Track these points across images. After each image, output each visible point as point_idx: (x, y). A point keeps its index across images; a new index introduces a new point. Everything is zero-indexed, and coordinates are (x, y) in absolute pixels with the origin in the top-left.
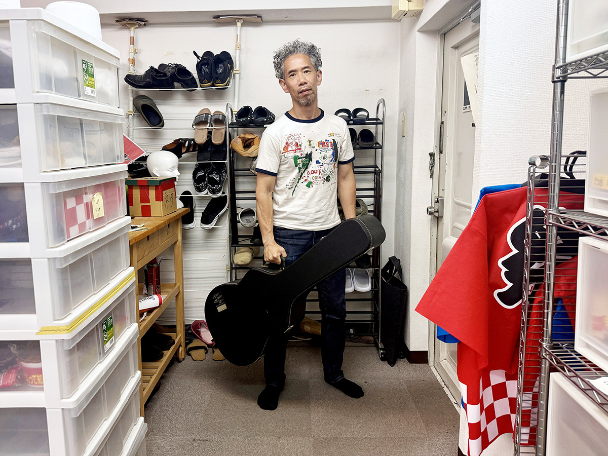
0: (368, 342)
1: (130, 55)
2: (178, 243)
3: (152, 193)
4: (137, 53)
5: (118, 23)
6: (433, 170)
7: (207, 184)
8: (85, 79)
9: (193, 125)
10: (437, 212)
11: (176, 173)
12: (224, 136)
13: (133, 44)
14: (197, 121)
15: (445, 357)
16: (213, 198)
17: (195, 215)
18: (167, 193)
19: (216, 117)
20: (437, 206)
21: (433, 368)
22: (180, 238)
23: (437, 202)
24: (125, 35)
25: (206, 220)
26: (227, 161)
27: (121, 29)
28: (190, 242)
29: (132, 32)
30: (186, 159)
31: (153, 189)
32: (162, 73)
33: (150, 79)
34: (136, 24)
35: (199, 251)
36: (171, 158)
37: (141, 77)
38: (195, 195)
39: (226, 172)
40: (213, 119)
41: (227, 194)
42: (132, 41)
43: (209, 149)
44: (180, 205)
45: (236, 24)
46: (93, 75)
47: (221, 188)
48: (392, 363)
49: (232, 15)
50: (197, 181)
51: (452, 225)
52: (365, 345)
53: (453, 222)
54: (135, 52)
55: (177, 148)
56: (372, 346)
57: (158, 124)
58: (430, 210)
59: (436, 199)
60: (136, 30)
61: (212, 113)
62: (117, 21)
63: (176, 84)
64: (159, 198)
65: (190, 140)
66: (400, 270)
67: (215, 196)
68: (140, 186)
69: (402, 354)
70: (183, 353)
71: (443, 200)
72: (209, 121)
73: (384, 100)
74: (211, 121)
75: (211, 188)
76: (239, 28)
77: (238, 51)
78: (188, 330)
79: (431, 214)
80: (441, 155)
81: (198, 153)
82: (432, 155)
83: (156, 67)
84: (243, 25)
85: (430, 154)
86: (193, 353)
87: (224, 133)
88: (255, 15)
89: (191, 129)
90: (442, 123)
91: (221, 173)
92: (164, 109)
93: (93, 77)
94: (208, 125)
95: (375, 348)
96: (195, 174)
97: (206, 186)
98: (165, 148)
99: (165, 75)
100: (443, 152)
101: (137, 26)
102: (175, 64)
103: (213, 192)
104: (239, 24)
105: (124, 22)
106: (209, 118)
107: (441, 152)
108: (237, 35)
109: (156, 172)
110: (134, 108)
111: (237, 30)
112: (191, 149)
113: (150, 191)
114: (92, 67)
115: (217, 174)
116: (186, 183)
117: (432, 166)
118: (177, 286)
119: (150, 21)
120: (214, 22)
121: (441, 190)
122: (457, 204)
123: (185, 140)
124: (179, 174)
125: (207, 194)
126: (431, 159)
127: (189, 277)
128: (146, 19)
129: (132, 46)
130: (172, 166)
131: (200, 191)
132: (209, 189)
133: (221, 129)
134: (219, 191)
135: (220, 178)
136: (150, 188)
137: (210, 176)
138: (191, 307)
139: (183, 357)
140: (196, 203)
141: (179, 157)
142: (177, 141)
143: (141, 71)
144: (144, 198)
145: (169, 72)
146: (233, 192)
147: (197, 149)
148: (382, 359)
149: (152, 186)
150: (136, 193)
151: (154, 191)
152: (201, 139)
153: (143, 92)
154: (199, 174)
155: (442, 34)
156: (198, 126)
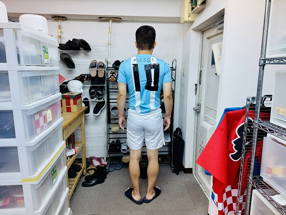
0: (167, 164)
1: (58, 34)
2: (83, 123)
3: (72, 101)
4: (62, 33)
5: (53, 18)
6: (197, 91)
7: (96, 95)
8: (44, 55)
9: (89, 68)
10: (198, 110)
11: (81, 91)
12: (104, 73)
13: (60, 29)
14: (91, 66)
15: (200, 171)
16: (98, 102)
17: (90, 109)
18: (78, 101)
19: (100, 64)
20: (198, 107)
21: (194, 175)
22: (83, 121)
23: (198, 105)
24: (56, 24)
25: (96, 111)
26: (105, 85)
27: (54, 21)
28: (88, 121)
29: (59, 23)
30: (86, 84)
31: (72, 99)
32: (74, 43)
33: (68, 46)
34: (61, 19)
35: (92, 125)
36: (79, 84)
37: (64, 45)
38: (90, 100)
39: (105, 90)
40: (98, 65)
41: (106, 100)
42: (60, 27)
43: (97, 79)
44: (83, 105)
45: (109, 21)
46: (48, 53)
47: (103, 97)
48: (177, 174)
49: (107, 17)
50: (91, 94)
51: (204, 116)
52: (166, 165)
53: (205, 114)
54: (61, 32)
55: (81, 78)
56: (168, 166)
57: (73, 67)
58: (195, 109)
59: (198, 104)
60: (61, 22)
61: (98, 62)
62: (52, 17)
63: (81, 48)
64: (75, 103)
65: (87, 75)
66: (181, 133)
67: (100, 101)
68: (66, 98)
69: (181, 169)
70: (85, 172)
71: (200, 105)
72: (97, 66)
73: (176, 60)
74: (98, 66)
75: (98, 97)
76: (111, 23)
77: (110, 34)
78: (87, 161)
79: (195, 110)
80: (200, 85)
81: (92, 81)
82: (196, 85)
83: (71, 40)
84: (112, 22)
85: (195, 84)
86: (90, 171)
87: (104, 72)
88: (118, 18)
89: (88, 70)
90: (201, 71)
91: (103, 90)
92: (75, 60)
93: (48, 54)
94: (97, 68)
95: (170, 167)
96: (90, 90)
97: (95, 96)
98: (76, 79)
99: (76, 44)
100: (201, 84)
101: (62, 20)
102: (81, 39)
103: (99, 99)
104: (111, 21)
105: (56, 18)
106: (97, 65)
107: (200, 84)
108: (110, 26)
109: (72, 90)
110: (61, 59)
111: (110, 24)
112: (88, 79)
113: (70, 100)
114: (47, 49)
115: (100, 91)
116: (86, 95)
117: (196, 89)
118: (82, 143)
119: (68, 18)
120: (99, 20)
121: (200, 100)
122: (207, 107)
123: (85, 75)
124: (83, 91)
125: (96, 100)
126: (196, 86)
127: (87, 137)
128: (66, 17)
129: (59, 29)
130: (79, 88)
131: (93, 98)
132: (97, 98)
133: (102, 70)
134: (101, 99)
135: (102, 93)
136: (70, 99)
137: (98, 92)
138: (88, 150)
139: (85, 174)
140: (90, 103)
141: (83, 82)
142: (81, 75)
143: (64, 42)
144: (68, 104)
145: (77, 43)
146: (108, 99)
147: (91, 79)
148: (173, 172)
149: (72, 98)
150: (64, 101)
151: (73, 100)
152: (94, 74)
153: (65, 52)
154: (92, 91)
155: (202, 32)
156: (92, 68)
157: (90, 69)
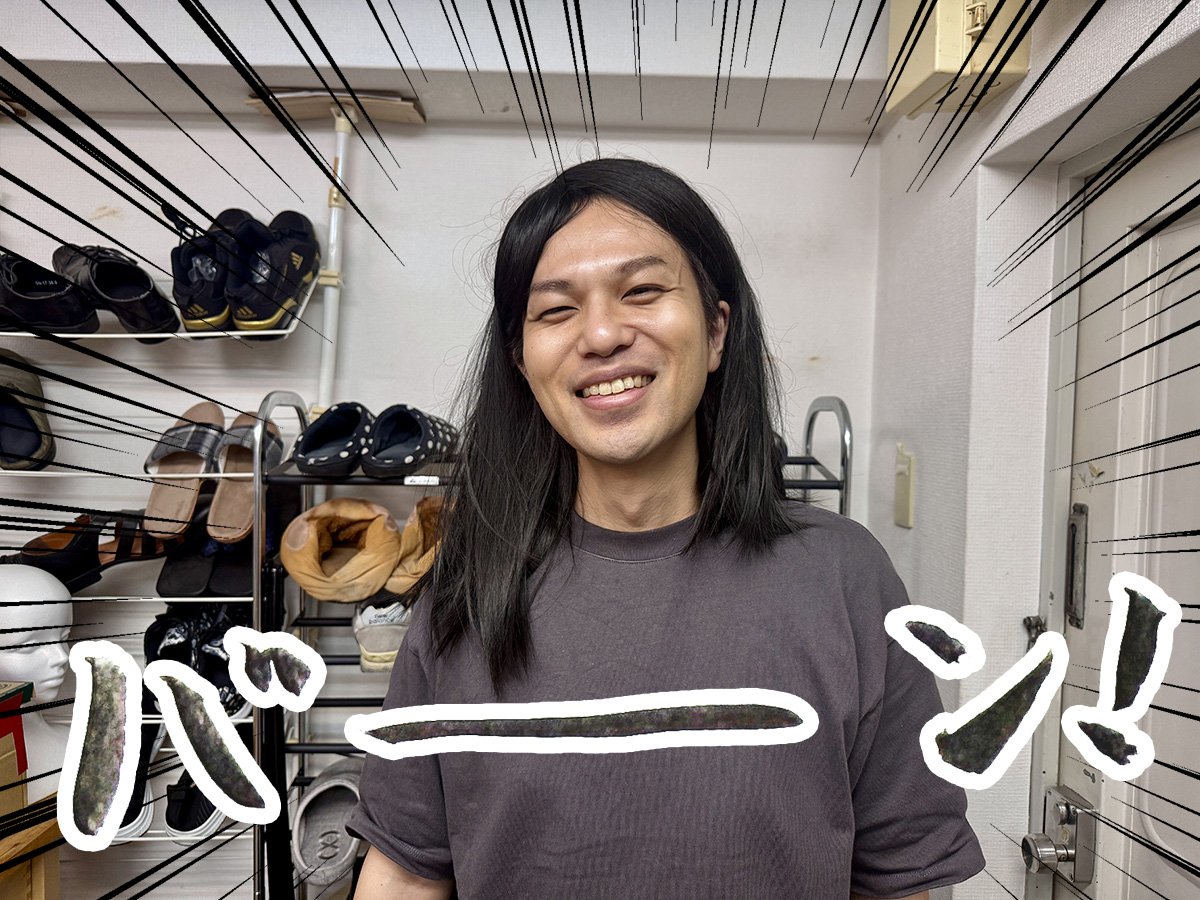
9: (148, 465)
14: (165, 449)
19: (233, 438)
20: (1063, 836)
32: (55, 278)
40: (224, 444)
43: (210, 550)
45: (332, 124)
49: (311, 90)
57: (29, 455)
58: (1040, 851)
59: (1062, 808)
61: (228, 418)
71: (1091, 818)
73: (842, 405)
76: (343, 137)
77: (335, 211)
79: (1045, 867)
80: (1077, 631)
81: (163, 566)
82: (1036, 627)
84: (359, 128)
85: (1027, 622)
88: (395, 93)
94: (203, 465)
96: (152, 639)
98: (31, 552)
99: (63, 285)
100: (1086, 624)
102: (92, 249)
106: (208, 442)
107: (1075, 621)
108: (337, 159)
111: (336, 143)
112: (137, 552)
147: (161, 550)
154: (167, 641)
155: (1076, 178)
156: (169, 468)
157: (154, 472)
